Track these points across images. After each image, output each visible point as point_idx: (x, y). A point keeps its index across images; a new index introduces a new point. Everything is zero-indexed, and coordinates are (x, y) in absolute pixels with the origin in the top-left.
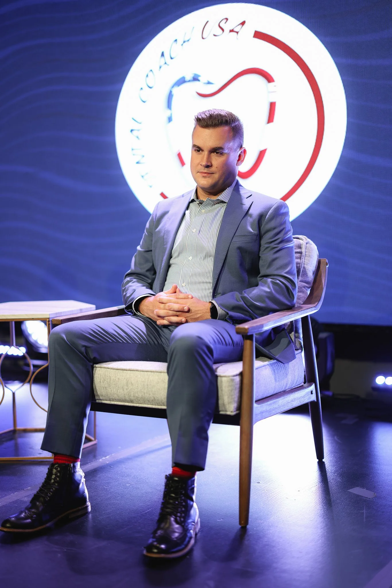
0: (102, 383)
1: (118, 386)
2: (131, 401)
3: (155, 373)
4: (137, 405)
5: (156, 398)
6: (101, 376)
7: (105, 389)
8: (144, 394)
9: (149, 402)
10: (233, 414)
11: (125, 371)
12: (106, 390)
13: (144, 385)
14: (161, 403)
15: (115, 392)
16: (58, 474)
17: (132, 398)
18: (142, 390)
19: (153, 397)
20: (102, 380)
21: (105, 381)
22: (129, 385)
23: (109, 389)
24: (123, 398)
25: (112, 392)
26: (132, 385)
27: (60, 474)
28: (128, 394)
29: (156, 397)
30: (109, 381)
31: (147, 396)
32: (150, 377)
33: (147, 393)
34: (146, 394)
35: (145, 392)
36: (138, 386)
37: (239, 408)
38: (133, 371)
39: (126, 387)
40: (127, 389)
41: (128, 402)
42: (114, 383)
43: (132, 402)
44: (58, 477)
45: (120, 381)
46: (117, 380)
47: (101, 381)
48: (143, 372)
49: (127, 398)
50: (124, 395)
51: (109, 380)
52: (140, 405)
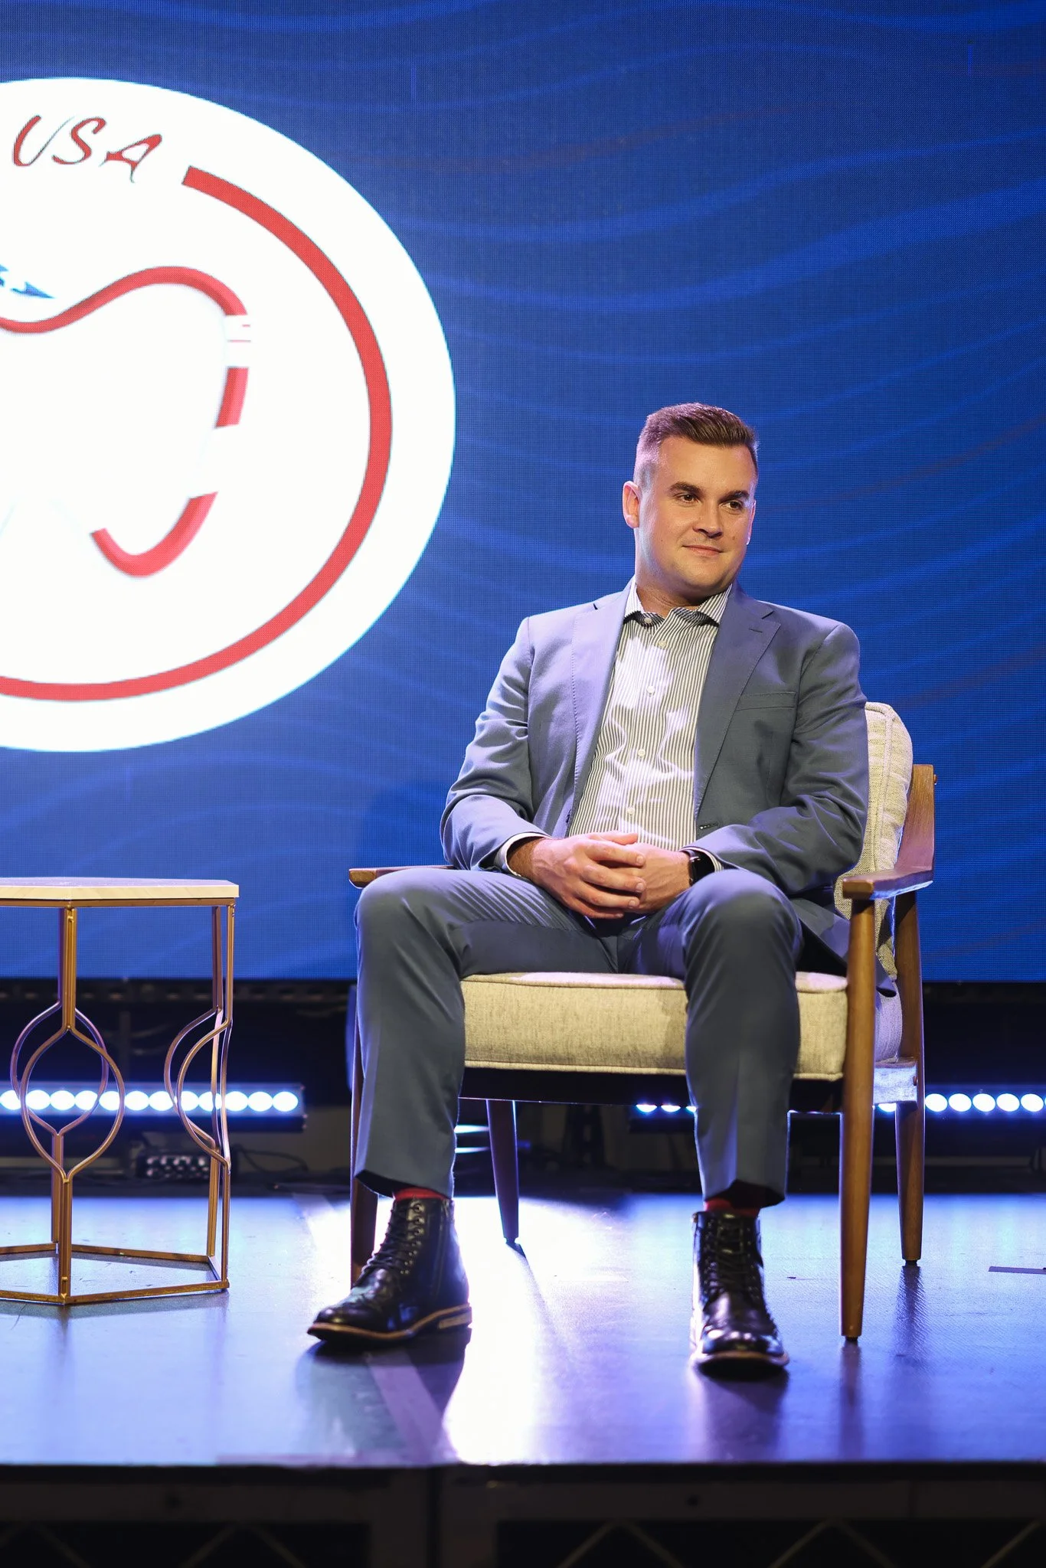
0: (495, 1017)
1: (540, 1022)
2: (568, 1059)
3: (638, 991)
4: (584, 1068)
5: (639, 1048)
6: (492, 1000)
7: (502, 1030)
8: (609, 1040)
9: (618, 1058)
10: (833, 1077)
11: (556, 989)
12: (505, 1032)
13: (610, 1017)
14: (649, 1061)
15: (529, 1038)
16: (422, 1220)
17: (574, 1051)
18: (604, 1031)
19: (631, 1045)
20: (496, 1009)
21: (505, 1013)
22: (570, 1020)
23: (514, 1031)
24: (551, 1052)
25: (523, 1036)
26: (578, 1018)
27: (426, 1221)
28: (565, 1040)
29: (640, 1045)
30: (515, 1013)
31: (614, 1044)
32: (625, 999)
33: (616, 1037)
34: (613, 1040)
35: (612, 1033)
36: (592, 1022)
37: (846, 1066)
38: (578, 989)
39: (561, 1025)
40: (562, 1029)
41: (561, 1061)
42: (529, 1016)
43: (570, 1060)
44: (421, 1226)
45: (545, 1011)
46: (537, 1007)
47: (494, 1014)
48: (605, 990)
49: (561, 1051)
50: (555, 1043)
51: (514, 1011)
52: (592, 1069)
